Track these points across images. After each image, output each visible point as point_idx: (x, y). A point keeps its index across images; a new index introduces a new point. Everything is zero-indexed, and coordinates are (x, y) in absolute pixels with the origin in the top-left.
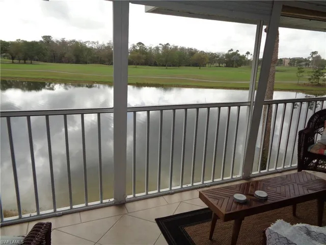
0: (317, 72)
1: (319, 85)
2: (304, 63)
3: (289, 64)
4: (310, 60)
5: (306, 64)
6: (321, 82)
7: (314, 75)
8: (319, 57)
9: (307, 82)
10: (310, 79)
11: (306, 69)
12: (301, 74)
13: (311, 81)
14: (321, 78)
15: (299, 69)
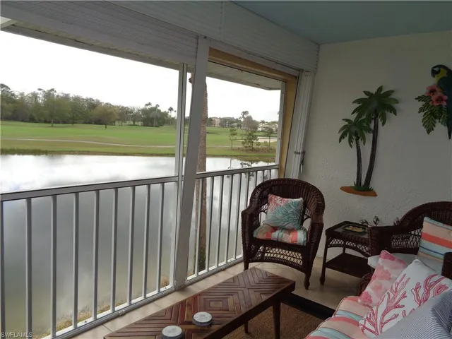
0: (250, 134)
1: (253, 150)
2: (235, 124)
3: (220, 124)
4: (242, 120)
5: (238, 126)
6: (255, 146)
7: (248, 138)
8: (250, 118)
9: (241, 146)
10: (243, 143)
11: (239, 131)
12: (234, 137)
13: (246, 145)
14: (255, 141)
15: (231, 130)
